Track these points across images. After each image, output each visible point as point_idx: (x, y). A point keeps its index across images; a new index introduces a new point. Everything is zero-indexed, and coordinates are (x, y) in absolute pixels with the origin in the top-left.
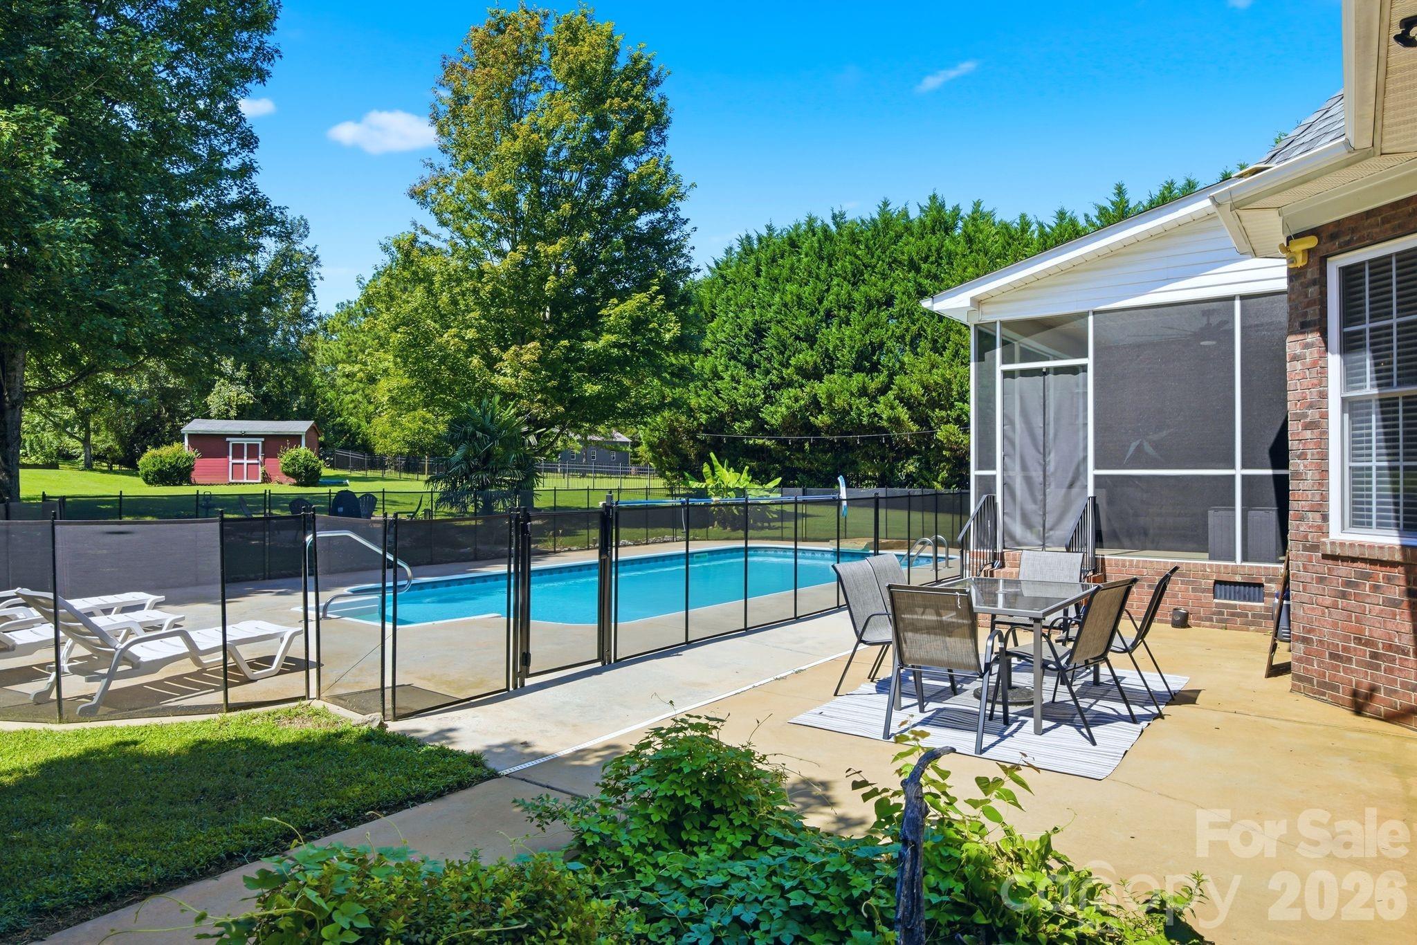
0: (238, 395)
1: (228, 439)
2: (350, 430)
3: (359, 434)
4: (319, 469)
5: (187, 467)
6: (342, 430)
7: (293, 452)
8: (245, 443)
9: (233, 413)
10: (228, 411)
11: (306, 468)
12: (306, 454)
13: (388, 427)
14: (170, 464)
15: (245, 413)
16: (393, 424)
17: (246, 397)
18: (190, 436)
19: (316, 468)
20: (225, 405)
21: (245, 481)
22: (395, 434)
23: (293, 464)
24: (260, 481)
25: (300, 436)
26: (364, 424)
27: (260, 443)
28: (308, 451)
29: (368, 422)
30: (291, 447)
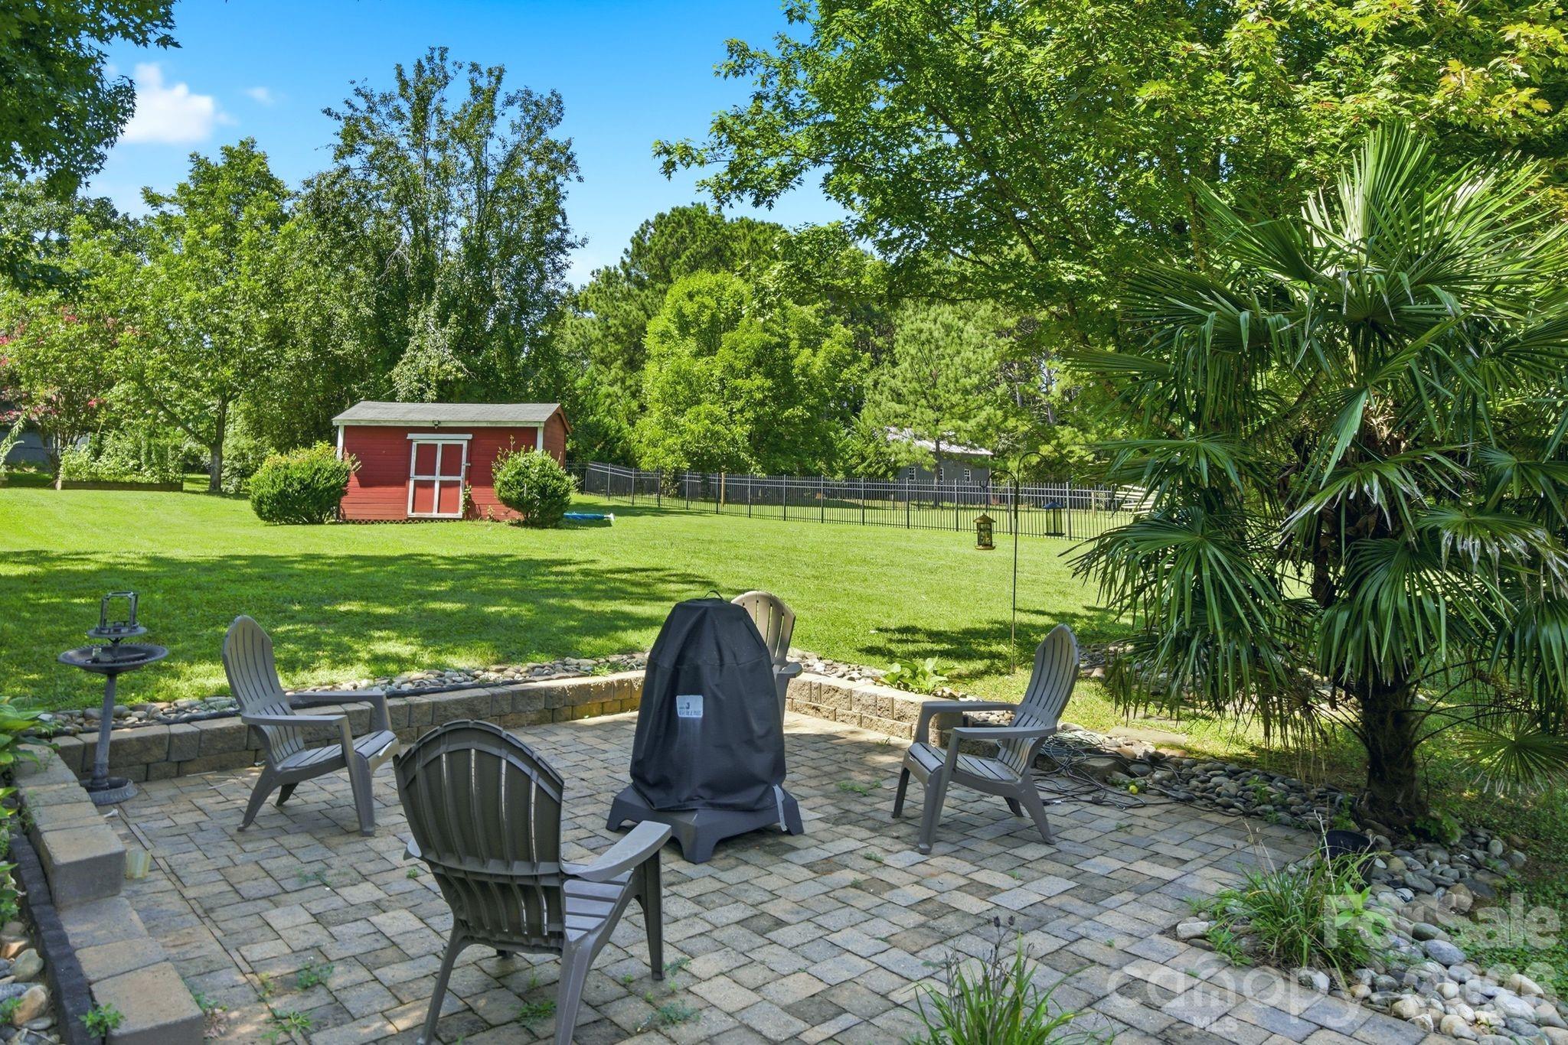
0: (441, 364)
1: (410, 436)
2: (606, 434)
3: (619, 440)
4: (567, 492)
5: (333, 487)
6: (596, 432)
7: (521, 459)
8: (440, 444)
9: (431, 394)
10: (422, 391)
11: (543, 490)
12: (543, 464)
13: (658, 432)
14: (301, 481)
15: (447, 392)
16: (668, 425)
17: (453, 367)
18: (348, 429)
19: (561, 491)
20: (420, 381)
21: (435, 514)
22: (669, 441)
23: (519, 483)
24: (460, 514)
25: (535, 429)
26: (625, 425)
27: (465, 444)
28: (547, 458)
29: (632, 424)
30: (517, 450)
